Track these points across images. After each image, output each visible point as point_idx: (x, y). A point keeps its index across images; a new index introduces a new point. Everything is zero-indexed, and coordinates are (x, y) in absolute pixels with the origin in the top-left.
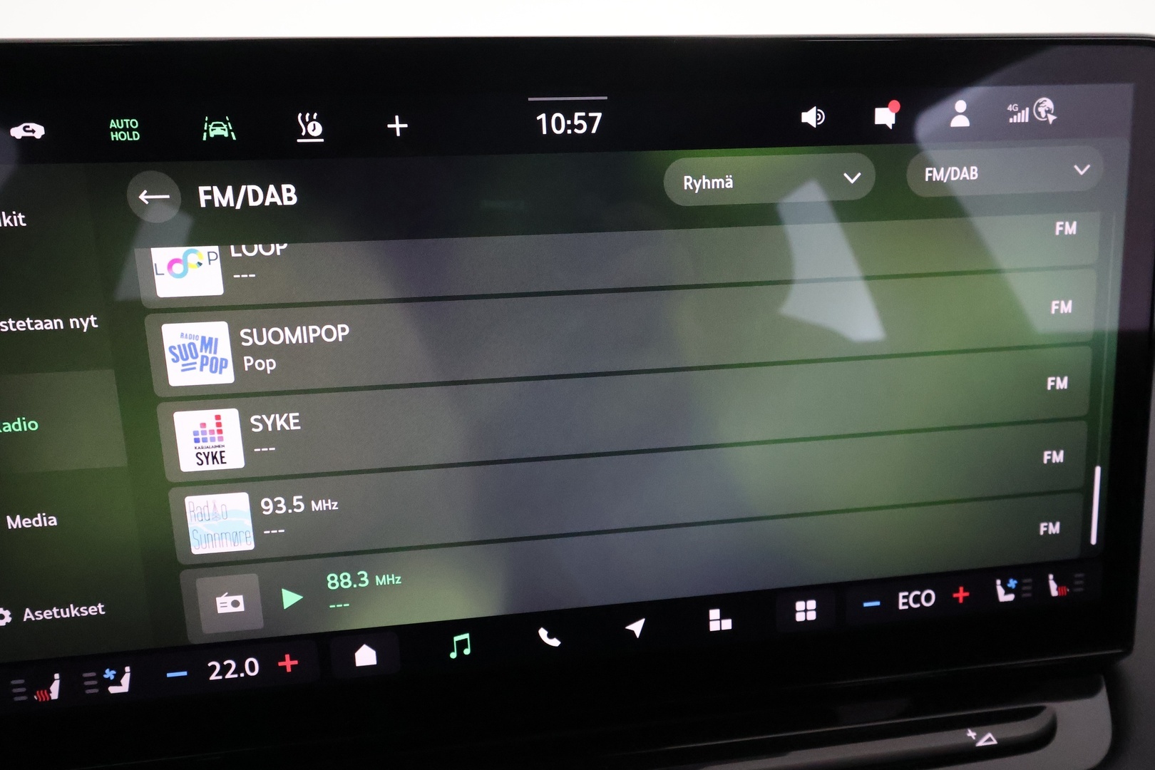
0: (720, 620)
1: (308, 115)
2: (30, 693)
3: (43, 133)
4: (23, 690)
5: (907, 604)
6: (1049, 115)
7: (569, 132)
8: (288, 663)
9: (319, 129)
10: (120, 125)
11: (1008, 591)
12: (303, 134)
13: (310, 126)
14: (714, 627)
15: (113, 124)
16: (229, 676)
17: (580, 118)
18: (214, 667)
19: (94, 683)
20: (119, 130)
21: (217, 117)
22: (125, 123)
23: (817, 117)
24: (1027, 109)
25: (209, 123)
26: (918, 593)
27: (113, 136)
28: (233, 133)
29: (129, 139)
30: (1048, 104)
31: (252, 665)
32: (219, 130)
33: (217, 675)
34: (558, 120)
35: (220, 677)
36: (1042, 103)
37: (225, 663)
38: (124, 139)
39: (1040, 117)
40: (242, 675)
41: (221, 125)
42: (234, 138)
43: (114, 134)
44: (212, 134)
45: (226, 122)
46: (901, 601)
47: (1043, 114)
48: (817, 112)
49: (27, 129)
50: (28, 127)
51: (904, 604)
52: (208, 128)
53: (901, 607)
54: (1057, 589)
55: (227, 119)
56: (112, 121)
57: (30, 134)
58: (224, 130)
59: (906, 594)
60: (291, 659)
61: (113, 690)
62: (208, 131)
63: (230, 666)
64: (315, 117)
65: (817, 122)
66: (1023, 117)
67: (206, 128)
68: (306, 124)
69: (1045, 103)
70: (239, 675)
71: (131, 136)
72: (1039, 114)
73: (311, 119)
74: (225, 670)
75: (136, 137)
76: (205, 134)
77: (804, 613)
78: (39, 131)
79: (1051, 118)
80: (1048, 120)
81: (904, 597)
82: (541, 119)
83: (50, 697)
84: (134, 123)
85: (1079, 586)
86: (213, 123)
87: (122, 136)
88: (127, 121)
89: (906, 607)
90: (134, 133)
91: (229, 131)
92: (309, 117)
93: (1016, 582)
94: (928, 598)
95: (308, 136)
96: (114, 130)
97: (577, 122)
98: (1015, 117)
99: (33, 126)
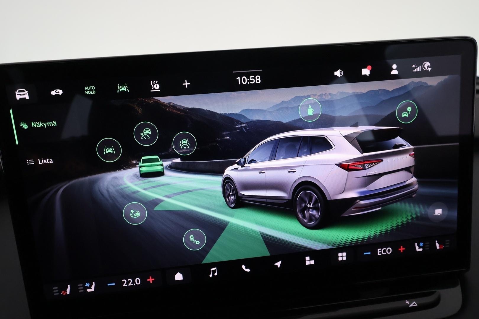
0: (310, 260)
1: (154, 82)
2: (60, 292)
3: (62, 93)
4: (57, 291)
5: (381, 253)
6: (428, 68)
7: (248, 83)
8: (151, 280)
9: (158, 87)
10: (89, 89)
11: (420, 247)
12: (153, 88)
13: (155, 86)
14: (308, 263)
15: (86, 88)
16: (130, 285)
17: (252, 78)
18: (124, 282)
19: (82, 288)
20: (88, 90)
21: (122, 84)
22: (90, 88)
23: (340, 73)
24: (420, 66)
25: (120, 86)
26: (385, 249)
27: (86, 93)
28: (128, 90)
29: (92, 93)
30: (428, 64)
31: (138, 281)
32: (123, 89)
33: (125, 285)
34: (244, 79)
35: (127, 285)
36: (426, 64)
37: (128, 280)
38: (90, 93)
39: (426, 69)
40: (134, 284)
41: (124, 87)
42: (128, 91)
43: (87, 92)
44: (121, 90)
45: (125, 86)
46: (379, 252)
47: (426, 68)
48: (340, 71)
49: (57, 92)
50: (57, 91)
51: (380, 253)
52: (119, 88)
53: (379, 254)
54: (439, 246)
55: (126, 85)
56: (86, 87)
57: (58, 93)
58: (125, 88)
59: (381, 249)
60: (152, 278)
61: (89, 290)
62: (119, 89)
63: (130, 281)
64: (157, 82)
65: (340, 75)
66: (419, 69)
67: (118, 88)
68: (154, 85)
69: (427, 64)
70: (133, 284)
71: (92, 92)
72: (425, 68)
73: (155, 83)
74: (128, 282)
75: (94, 92)
76: (118, 90)
77: (341, 258)
78: (61, 92)
79: (430, 69)
80: (428, 70)
81: (380, 250)
82: (238, 79)
83: (67, 293)
84: (93, 88)
85: (448, 245)
86: (121, 86)
87: (89, 92)
88: (91, 87)
89: (381, 254)
90: (93, 91)
91: (127, 89)
92: (155, 82)
93: (423, 244)
94: (389, 251)
95: (154, 89)
96: (87, 90)
97: (251, 79)
98: (415, 69)
99: (58, 90)
